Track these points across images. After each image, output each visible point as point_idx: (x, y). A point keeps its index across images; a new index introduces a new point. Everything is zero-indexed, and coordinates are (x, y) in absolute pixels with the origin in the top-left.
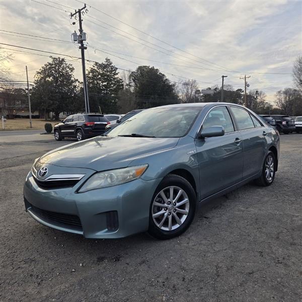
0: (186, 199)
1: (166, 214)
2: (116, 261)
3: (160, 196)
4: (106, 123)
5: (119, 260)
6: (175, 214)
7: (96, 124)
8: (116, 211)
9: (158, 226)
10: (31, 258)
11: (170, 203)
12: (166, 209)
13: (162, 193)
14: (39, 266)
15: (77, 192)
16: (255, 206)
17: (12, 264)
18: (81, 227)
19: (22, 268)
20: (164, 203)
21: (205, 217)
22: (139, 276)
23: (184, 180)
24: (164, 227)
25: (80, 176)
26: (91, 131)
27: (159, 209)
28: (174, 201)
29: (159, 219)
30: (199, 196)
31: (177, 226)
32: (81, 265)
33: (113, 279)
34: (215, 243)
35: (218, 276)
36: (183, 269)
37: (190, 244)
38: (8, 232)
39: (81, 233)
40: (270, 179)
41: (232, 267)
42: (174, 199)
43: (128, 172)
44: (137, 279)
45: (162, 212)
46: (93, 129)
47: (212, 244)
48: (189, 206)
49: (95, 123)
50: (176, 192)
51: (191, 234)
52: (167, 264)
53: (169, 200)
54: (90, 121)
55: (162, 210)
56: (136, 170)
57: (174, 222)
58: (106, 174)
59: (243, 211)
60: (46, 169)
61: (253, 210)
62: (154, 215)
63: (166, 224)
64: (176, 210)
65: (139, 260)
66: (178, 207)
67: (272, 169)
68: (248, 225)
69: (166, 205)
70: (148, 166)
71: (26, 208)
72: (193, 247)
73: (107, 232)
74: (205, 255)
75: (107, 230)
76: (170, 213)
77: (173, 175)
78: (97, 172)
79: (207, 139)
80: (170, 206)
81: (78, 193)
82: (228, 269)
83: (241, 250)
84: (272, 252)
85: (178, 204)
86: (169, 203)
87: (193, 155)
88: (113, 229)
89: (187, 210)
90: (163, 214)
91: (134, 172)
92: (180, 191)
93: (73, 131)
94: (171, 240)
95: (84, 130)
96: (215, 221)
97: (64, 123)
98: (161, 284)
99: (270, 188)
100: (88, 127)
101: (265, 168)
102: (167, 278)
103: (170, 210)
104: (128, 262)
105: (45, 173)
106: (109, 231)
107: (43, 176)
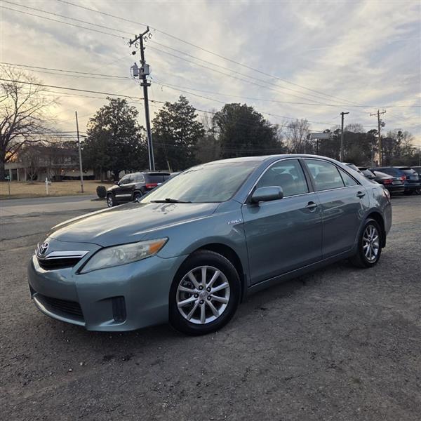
0: (226, 284)
1: (197, 302)
2: (125, 360)
3: (188, 279)
5: (128, 359)
6: (210, 303)
8: (123, 297)
9: (186, 317)
10: (26, 354)
11: (201, 288)
12: (197, 295)
13: (190, 274)
14: (32, 364)
15: (79, 272)
16: (337, 294)
18: (83, 316)
19: (12, 366)
20: (194, 288)
21: (262, 309)
22: (145, 378)
23: (222, 258)
24: (194, 318)
25: (84, 253)
27: (188, 295)
28: (207, 286)
29: (187, 308)
30: (248, 279)
31: (213, 318)
32: (81, 364)
33: (113, 382)
34: (260, 341)
35: (244, 381)
36: (204, 371)
37: (227, 342)
39: (83, 324)
40: (373, 258)
41: (267, 370)
42: (207, 283)
43: (141, 247)
44: (141, 382)
45: (192, 299)
47: (255, 342)
48: (229, 293)
49: (158, 184)
50: (210, 274)
51: (233, 329)
52: (185, 366)
53: (201, 284)
54: (151, 181)
55: (191, 296)
56: (150, 245)
57: (209, 312)
59: (317, 301)
61: (331, 300)
62: (179, 303)
63: (197, 315)
64: (211, 297)
66: (214, 294)
67: (376, 244)
68: (313, 319)
69: (196, 290)
70: (168, 240)
71: (32, 295)
72: (228, 346)
73: (113, 323)
74: (239, 356)
75: (113, 320)
76: (203, 301)
77: (206, 251)
78: (103, 248)
79: (262, 204)
80: (202, 292)
81: (79, 274)
82: (261, 373)
83: (289, 351)
84: (330, 354)
85: (213, 290)
87: (237, 226)
88: (121, 320)
89: (227, 298)
90: (194, 302)
92: (216, 272)
93: (130, 195)
94: (204, 337)
96: (274, 313)
97: (119, 185)
98: (168, 389)
99: (371, 270)
101: (362, 243)
102: (179, 382)
103: (202, 296)
104: (139, 361)
105: (45, 249)
106: (116, 322)
107: (42, 253)
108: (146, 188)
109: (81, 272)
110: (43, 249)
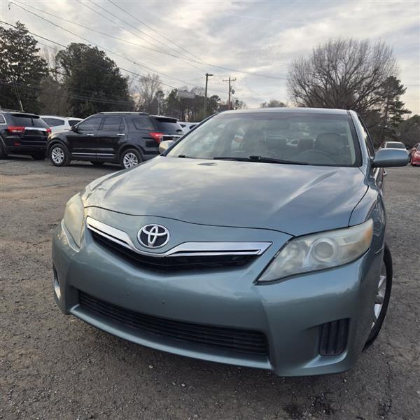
4: (45, 130)
7: (27, 130)
15: (257, 282)
26: (19, 142)
46: (22, 139)
49: (26, 128)
54: (16, 124)
60: (161, 230)
78: (294, 238)
95: (6, 141)
100: (14, 134)
105: (161, 240)
106: (323, 359)
107: (155, 245)
108: (8, 132)
110: (152, 237)
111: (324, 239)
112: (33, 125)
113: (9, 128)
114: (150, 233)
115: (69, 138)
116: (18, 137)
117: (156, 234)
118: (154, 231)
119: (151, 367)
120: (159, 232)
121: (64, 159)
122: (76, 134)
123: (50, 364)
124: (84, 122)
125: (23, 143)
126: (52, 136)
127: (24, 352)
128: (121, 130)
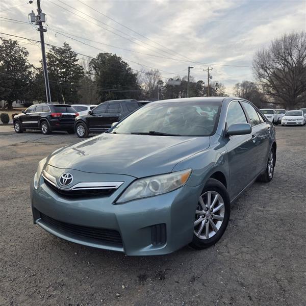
0: (222, 204)
1: (203, 222)
2: (161, 279)
4: (74, 114)
5: (164, 278)
6: (211, 221)
8: (165, 224)
9: (197, 235)
10: (58, 281)
12: (204, 216)
13: (201, 199)
14: (74, 292)
15: (115, 203)
17: (39, 291)
18: (122, 243)
19: (54, 296)
20: (202, 209)
22: (199, 297)
23: (220, 183)
24: (202, 235)
25: (118, 184)
26: (58, 123)
27: (197, 217)
28: (211, 207)
29: (197, 227)
31: (214, 233)
32: (123, 287)
34: (257, 251)
35: (284, 291)
36: (242, 285)
38: (13, 249)
39: (122, 250)
40: (271, 174)
41: (291, 278)
42: (211, 205)
43: (172, 179)
44: (199, 301)
45: (200, 220)
46: (60, 121)
47: (253, 251)
48: (224, 211)
49: (63, 114)
52: (222, 280)
53: (207, 206)
54: (57, 111)
55: (199, 217)
56: (181, 175)
57: (211, 229)
58: (148, 181)
59: (262, 211)
60: (70, 176)
63: (203, 232)
64: (212, 216)
65: (188, 277)
67: (272, 164)
68: (276, 227)
69: (204, 211)
70: (192, 171)
72: (237, 257)
73: (152, 247)
74: (255, 266)
75: (152, 245)
76: (207, 220)
78: (137, 179)
80: (207, 212)
85: (215, 210)
86: (207, 209)
88: (160, 244)
89: (222, 215)
90: (201, 222)
91: (179, 178)
92: (217, 196)
93: (37, 122)
95: (50, 122)
97: (25, 113)
100: (55, 118)
102: (232, 297)
103: (208, 217)
105: (69, 181)
106: (155, 246)
107: (66, 184)
108: (51, 117)
109: (117, 202)
110: (65, 180)
111: (155, 179)
112: (67, 111)
113: (52, 114)
114: (64, 178)
115: (87, 119)
116: (58, 120)
117: (67, 178)
118: (66, 177)
119: (76, 253)
120: (69, 177)
121: (85, 133)
122: (92, 116)
123: (24, 250)
124: (97, 107)
125: (60, 124)
126: (78, 118)
127: (13, 244)
128: (119, 112)
